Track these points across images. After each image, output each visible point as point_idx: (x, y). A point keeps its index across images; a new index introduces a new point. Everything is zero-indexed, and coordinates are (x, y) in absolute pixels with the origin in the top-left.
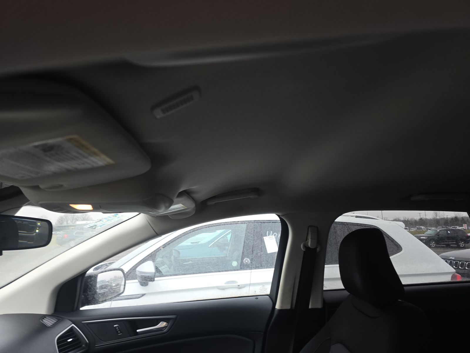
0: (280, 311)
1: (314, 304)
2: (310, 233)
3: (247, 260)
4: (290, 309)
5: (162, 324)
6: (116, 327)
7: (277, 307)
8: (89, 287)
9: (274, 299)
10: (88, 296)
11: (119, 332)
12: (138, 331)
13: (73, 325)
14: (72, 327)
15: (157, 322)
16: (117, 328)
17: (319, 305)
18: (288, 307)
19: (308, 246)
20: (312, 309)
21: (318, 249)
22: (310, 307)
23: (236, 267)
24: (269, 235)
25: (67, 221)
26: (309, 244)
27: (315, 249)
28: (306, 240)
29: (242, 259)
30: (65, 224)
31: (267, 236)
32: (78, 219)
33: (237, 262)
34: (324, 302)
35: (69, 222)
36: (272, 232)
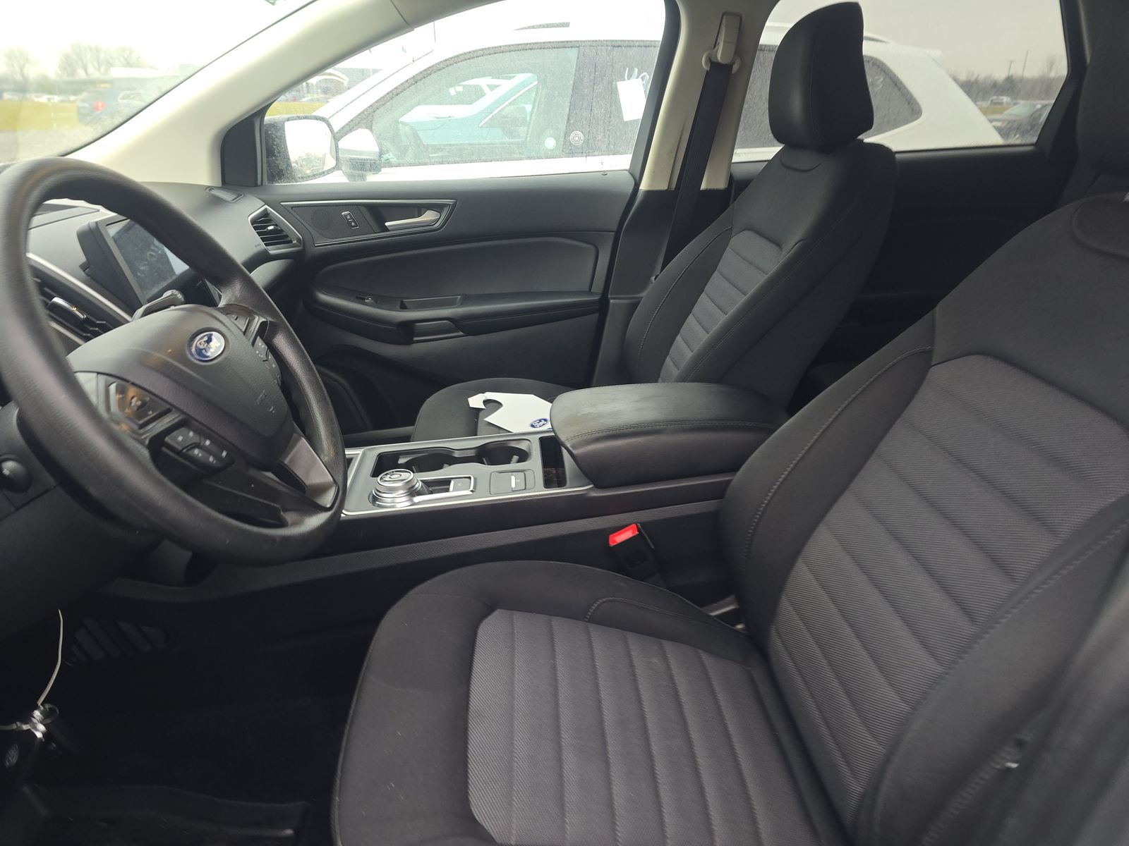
0: (649, 194)
1: (712, 181)
2: (723, 28)
3: (577, 137)
4: (666, 190)
5: (429, 216)
6: (346, 216)
7: (644, 186)
8: (275, 143)
9: (637, 175)
10: (277, 160)
11: (353, 224)
12: (387, 224)
13: (266, 206)
14: (266, 209)
15: (418, 210)
16: (348, 217)
17: (721, 184)
18: (663, 186)
19: (717, 58)
20: (707, 191)
21: (735, 68)
22: (703, 187)
23: (552, 150)
24: (630, 77)
25: (86, 69)
26: (719, 56)
27: (729, 67)
28: (715, 47)
29: (567, 134)
30: (81, 74)
31: (624, 80)
32: (111, 61)
33: (555, 141)
34: (731, 178)
35: (91, 70)
36: (636, 70)
